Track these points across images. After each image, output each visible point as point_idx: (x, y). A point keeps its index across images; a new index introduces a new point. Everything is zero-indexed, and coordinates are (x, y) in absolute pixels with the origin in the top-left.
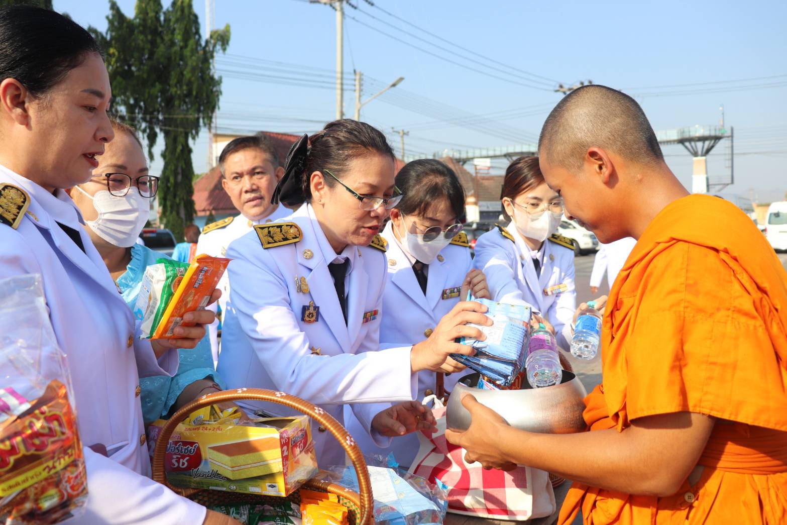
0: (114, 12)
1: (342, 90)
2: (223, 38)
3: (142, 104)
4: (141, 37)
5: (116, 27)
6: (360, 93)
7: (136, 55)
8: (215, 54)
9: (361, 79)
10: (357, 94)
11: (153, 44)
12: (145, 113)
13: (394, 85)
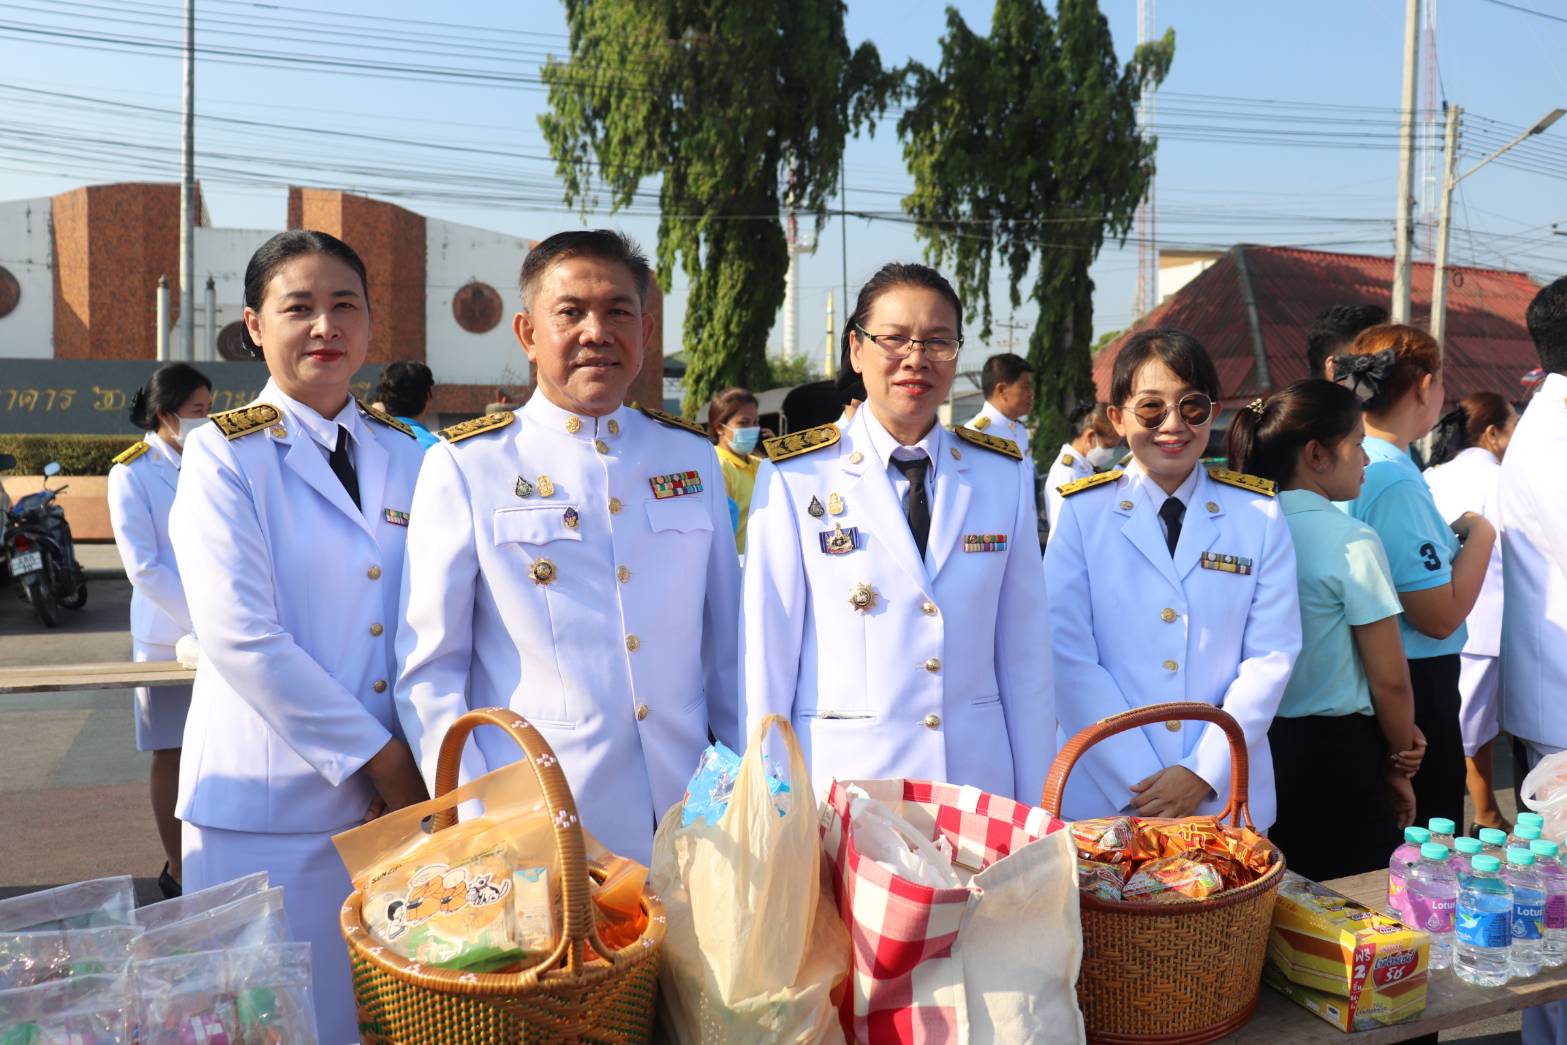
0: (954, 30)
1: (1412, 149)
2: (1157, 59)
3: (1002, 198)
4: (1002, 71)
5: (956, 58)
6: (1453, 153)
7: (992, 106)
8: (1143, 94)
9: (1458, 123)
10: (1447, 156)
11: (1024, 81)
12: (1006, 218)
13: (1538, 130)
